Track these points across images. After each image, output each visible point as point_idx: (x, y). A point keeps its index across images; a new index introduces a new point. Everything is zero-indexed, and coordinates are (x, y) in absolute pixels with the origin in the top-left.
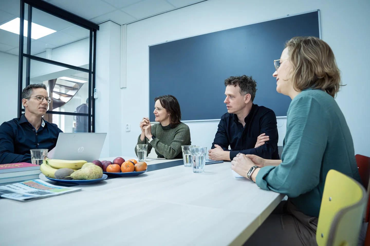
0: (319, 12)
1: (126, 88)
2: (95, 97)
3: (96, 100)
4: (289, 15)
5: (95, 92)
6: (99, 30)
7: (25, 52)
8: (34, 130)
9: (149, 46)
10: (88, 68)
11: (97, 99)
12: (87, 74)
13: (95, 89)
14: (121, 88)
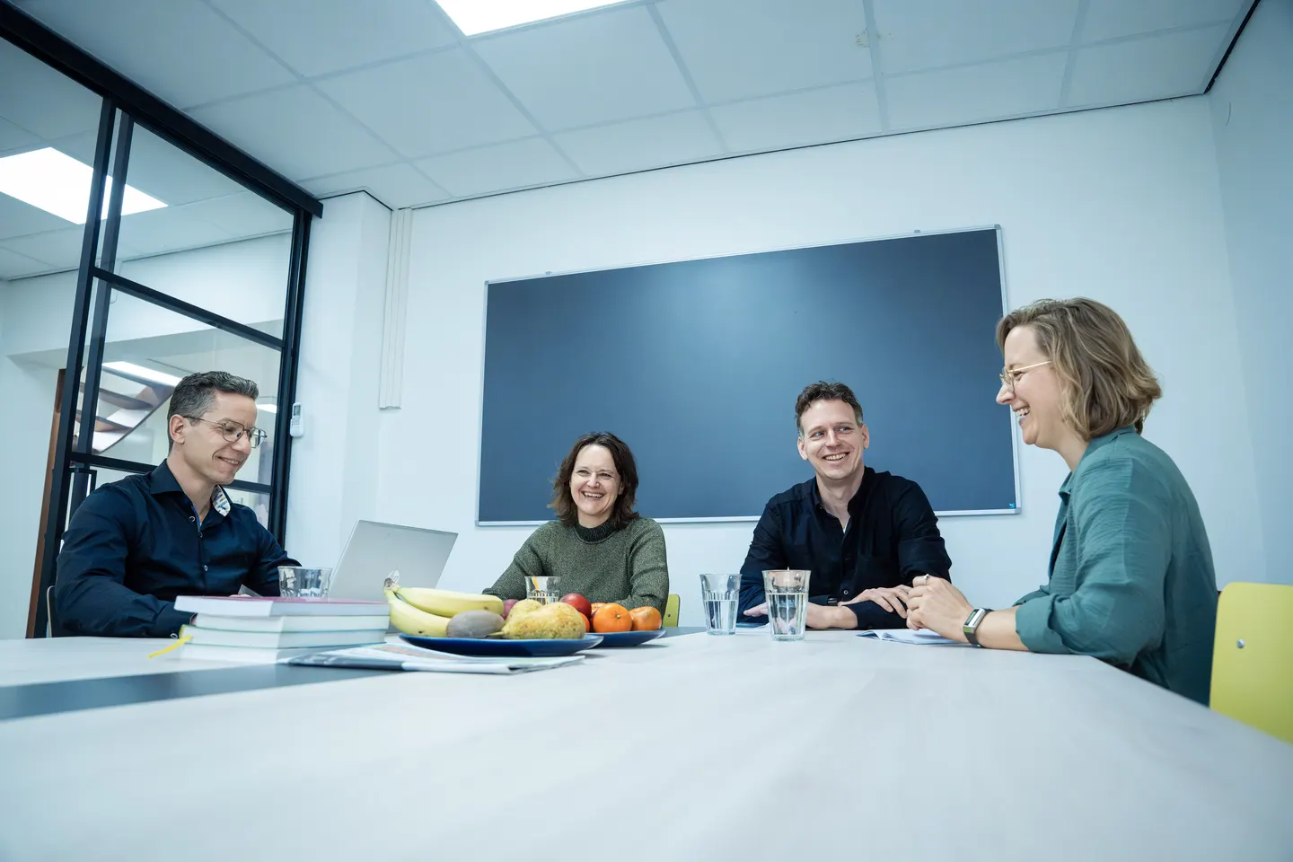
0: (998, 232)
1: (398, 408)
2: (293, 432)
3: (294, 441)
4: (918, 231)
5: (293, 417)
6: (320, 216)
7: (98, 263)
8: (192, 519)
9: (486, 282)
10: (279, 335)
11: (300, 437)
12: (276, 355)
13: (294, 405)
14: (382, 409)
